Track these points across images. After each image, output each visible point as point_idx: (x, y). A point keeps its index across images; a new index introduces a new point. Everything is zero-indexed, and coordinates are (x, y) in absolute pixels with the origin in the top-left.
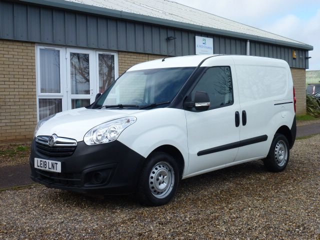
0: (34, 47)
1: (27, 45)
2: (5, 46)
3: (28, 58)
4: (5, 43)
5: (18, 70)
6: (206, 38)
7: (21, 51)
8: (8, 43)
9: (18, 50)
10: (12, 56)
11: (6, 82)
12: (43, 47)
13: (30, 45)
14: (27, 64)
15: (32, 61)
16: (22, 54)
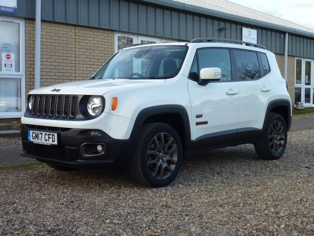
0: (114, 34)
1: (108, 32)
2: (92, 33)
3: (109, 44)
4: (92, 30)
5: (101, 55)
6: (251, 30)
7: (104, 38)
8: (95, 30)
9: (101, 37)
10: (96, 42)
11: (92, 66)
12: (120, 35)
13: (110, 32)
14: (108, 49)
15: (111, 47)
16: (105, 41)
